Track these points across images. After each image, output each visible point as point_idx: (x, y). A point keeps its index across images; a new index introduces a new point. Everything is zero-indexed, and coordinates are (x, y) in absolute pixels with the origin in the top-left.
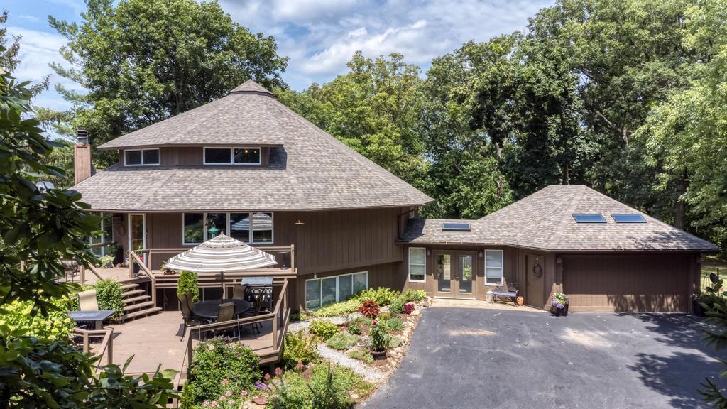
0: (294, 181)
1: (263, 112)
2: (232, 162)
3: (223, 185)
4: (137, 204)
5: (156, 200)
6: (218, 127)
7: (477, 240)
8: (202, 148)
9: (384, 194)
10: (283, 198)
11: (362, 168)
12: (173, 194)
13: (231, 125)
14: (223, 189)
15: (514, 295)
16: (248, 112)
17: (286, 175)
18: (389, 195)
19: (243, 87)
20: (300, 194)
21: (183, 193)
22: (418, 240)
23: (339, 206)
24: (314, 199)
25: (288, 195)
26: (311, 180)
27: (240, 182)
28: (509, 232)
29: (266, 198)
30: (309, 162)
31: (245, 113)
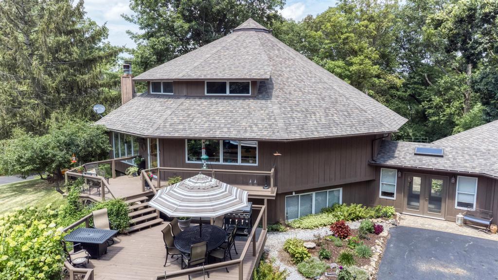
0: (277, 111)
1: (257, 47)
2: (228, 93)
3: (218, 114)
4: (151, 129)
5: (165, 127)
6: (218, 62)
7: (450, 167)
8: (204, 82)
9: (359, 121)
10: (266, 128)
11: (341, 96)
12: (178, 122)
13: (229, 61)
14: (217, 118)
15: (488, 223)
16: (245, 48)
17: (270, 105)
18: (364, 122)
19: (244, 25)
20: (281, 124)
21: (186, 121)
22: (391, 162)
23: (316, 135)
24: (293, 128)
25: (270, 125)
26: (292, 110)
27: (232, 112)
28: (485, 160)
29: (251, 127)
30: (292, 92)
31: (242, 49)
